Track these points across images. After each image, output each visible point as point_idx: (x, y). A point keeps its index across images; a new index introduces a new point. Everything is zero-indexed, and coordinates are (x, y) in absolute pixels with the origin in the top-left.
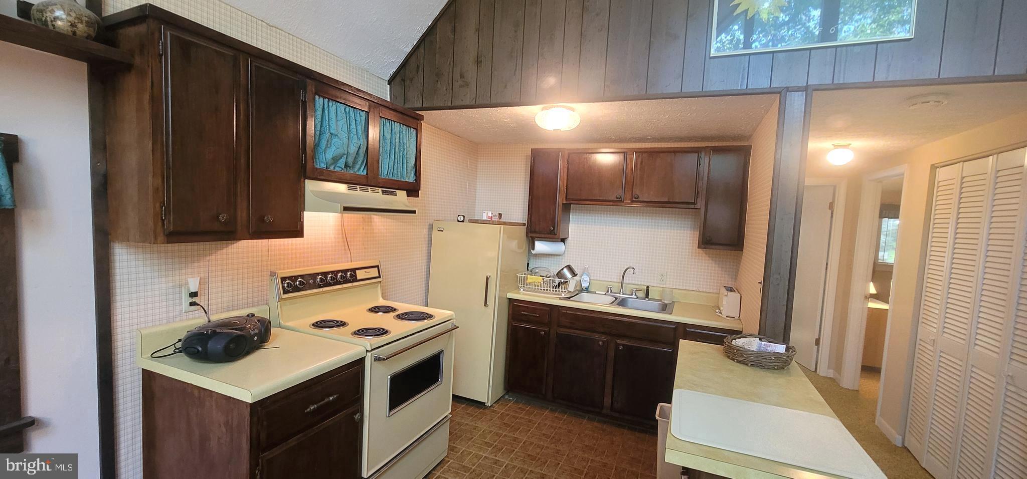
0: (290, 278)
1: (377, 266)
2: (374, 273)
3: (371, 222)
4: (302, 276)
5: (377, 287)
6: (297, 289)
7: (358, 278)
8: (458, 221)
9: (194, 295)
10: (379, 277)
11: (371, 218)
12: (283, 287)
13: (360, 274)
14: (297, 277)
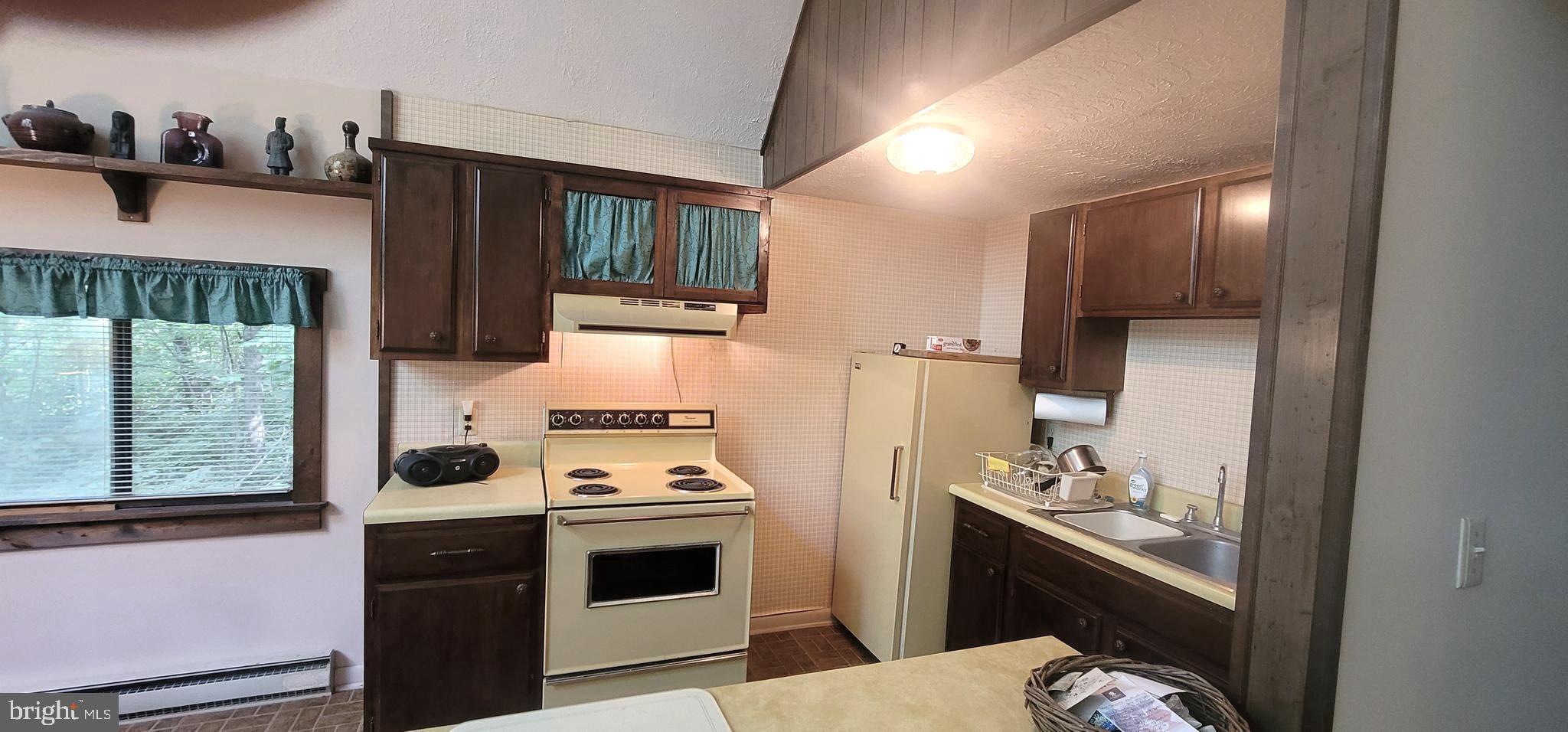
0: (562, 412)
1: (711, 413)
2: (705, 419)
3: (725, 350)
4: (580, 412)
5: (710, 441)
6: (567, 426)
7: (671, 424)
8: (894, 352)
9: (468, 418)
10: (712, 426)
11: (725, 345)
12: (550, 421)
13: (673, 419)
14: (572, 412)
